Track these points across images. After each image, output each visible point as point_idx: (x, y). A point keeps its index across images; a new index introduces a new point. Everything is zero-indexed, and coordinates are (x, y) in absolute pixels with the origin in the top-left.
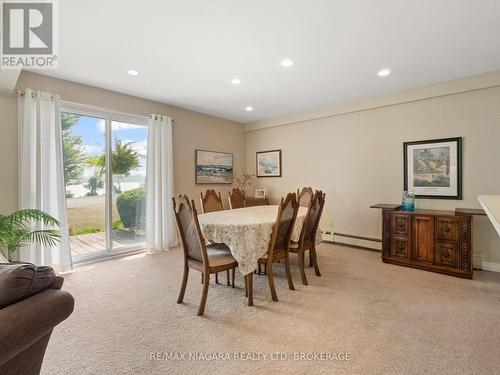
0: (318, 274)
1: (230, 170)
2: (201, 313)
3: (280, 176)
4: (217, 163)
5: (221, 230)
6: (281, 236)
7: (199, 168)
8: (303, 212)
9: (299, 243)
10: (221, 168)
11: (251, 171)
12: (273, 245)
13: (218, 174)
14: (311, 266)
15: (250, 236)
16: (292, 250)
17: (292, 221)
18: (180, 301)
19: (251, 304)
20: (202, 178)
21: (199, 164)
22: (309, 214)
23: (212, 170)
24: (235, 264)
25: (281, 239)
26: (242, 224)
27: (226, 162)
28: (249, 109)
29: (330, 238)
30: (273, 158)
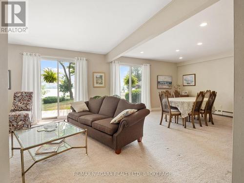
0: (213, 124)
1: (171, 83)
2: (169, 127)
3: (195, 85)
4: (166, 80)
5: (175, 103)
6: (197, 107)
7: (158, 82)
8: (206, 99)
9: (204, 110)
10: (167, 82)
11: (180, 83)
12: (194, 109)
13: (166, 85)
14: (210, 121)
15: (186, 105)
16: (201, 113)
17: (202, 102)
18: (161, 124)
19: (185, 127)
20: (160, 86)
21: (159, 80)
22: (209, 100)
23: (163, 83)
24: (180, 114)
25: (197, 108)
26: (183, 101)
27: (169, 80)
28: (181, 58)
29: (221, 113)
30: (191, 78)
